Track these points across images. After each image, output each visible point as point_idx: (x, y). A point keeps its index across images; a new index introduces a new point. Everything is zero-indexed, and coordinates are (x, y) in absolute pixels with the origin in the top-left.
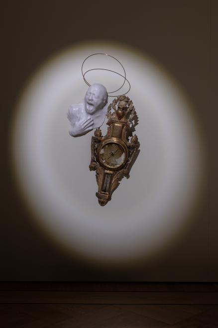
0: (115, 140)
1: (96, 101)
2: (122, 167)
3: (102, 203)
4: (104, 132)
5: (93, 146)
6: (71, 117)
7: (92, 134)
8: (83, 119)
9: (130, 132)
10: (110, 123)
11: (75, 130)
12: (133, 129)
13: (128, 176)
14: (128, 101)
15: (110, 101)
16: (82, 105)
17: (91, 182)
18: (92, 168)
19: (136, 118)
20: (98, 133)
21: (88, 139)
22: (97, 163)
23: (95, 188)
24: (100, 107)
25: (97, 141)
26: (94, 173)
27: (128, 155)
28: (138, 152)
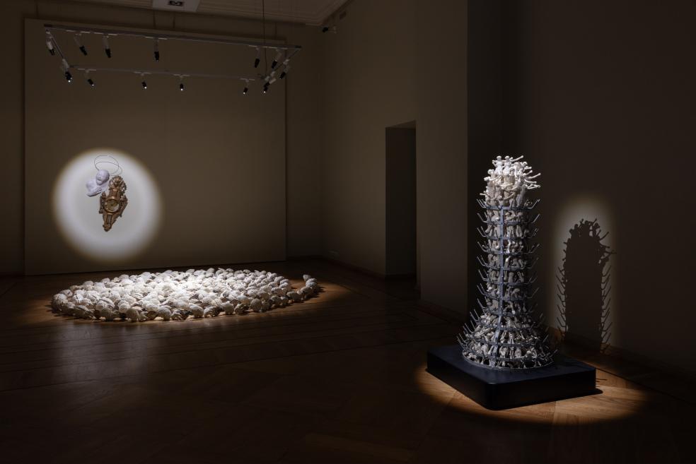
0: (113, 198)
1: (103, 178)
2: (117, 211)
3: (106, 230)
4: (107, 193)
5: (101, 201)
6: (88, 186)
7: (100, 195)
8: (95, 188)
9: (122, 193)
10: (111, 189)
11: (91, 193)
12: (124, 192)
13: (121, 216)
14: (120, 178)
15: (111, 178)
16: (95, 181)
17: (100, 220)
18: (100, 212)
19: (125, 187)
20: (104, 194)
21: (98, 197)
22: (103, 210)
23: (103, 223)
24: (105, 181)
25: (103, 198)
26: (102, 215)
27: (121, 205)
28: (127, 203)
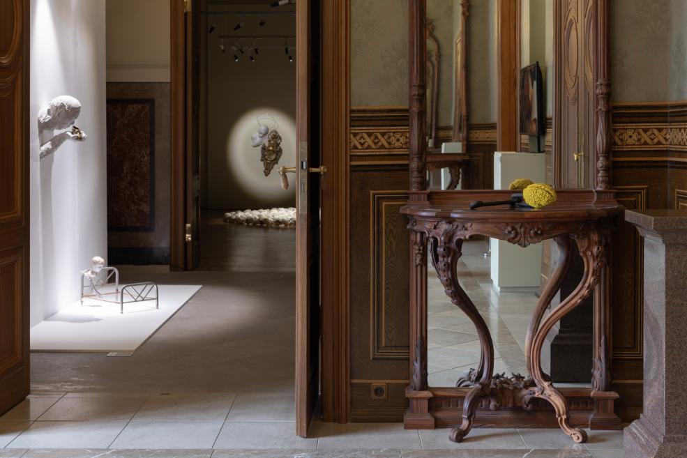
0: (271, 148)
1: (263, 132)
2: (275, 160)
3: (266, 175)
4: (267, 145)
5: (262, 152)
6: (253, 139)
7: (261, 146)
8: (258, 140)
9: (278, 145)
10: (269, 141)
11: (255, 144)
12: (279, 144)
13: (277, 163)
14: (276, 132)
15: (270, 131)
16: (257, 134)
17: (261, 166)
18: (262, 160)
19: (280, 139)
20: (264, 146)
21: (259, 148)
22: (263, 159)
23: (263, 169)
24: (265, 135)
25: (264, 149)
26: (263, 162)
27: (277, 154)
28: (282, 153)
